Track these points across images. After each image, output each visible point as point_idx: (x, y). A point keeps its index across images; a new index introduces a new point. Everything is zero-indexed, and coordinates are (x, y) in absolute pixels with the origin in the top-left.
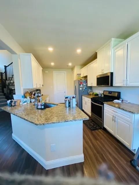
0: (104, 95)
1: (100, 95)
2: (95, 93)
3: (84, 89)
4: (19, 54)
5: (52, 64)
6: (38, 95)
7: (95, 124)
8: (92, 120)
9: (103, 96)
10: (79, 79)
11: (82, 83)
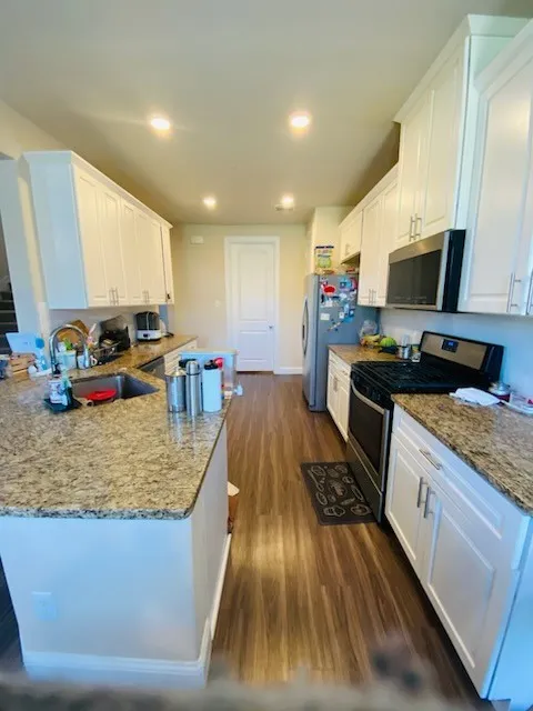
0: (424, 355)
1: (406, 350)
2: (384, 342)
3: (342, 317)
4: (22, 157)
5: (210, 203)
6: (146, 336)
7: (353, 487)
8: (348, 465)
9: (416, 358)
10: (321, 271)
11: (331, 290)
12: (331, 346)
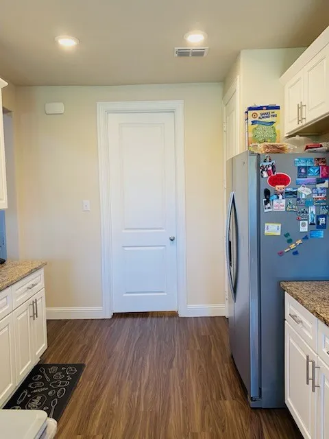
3: (304, 229)
5: (67, 43)
10: (260, 148)
11: (283, 180)
12: (287, 285)
